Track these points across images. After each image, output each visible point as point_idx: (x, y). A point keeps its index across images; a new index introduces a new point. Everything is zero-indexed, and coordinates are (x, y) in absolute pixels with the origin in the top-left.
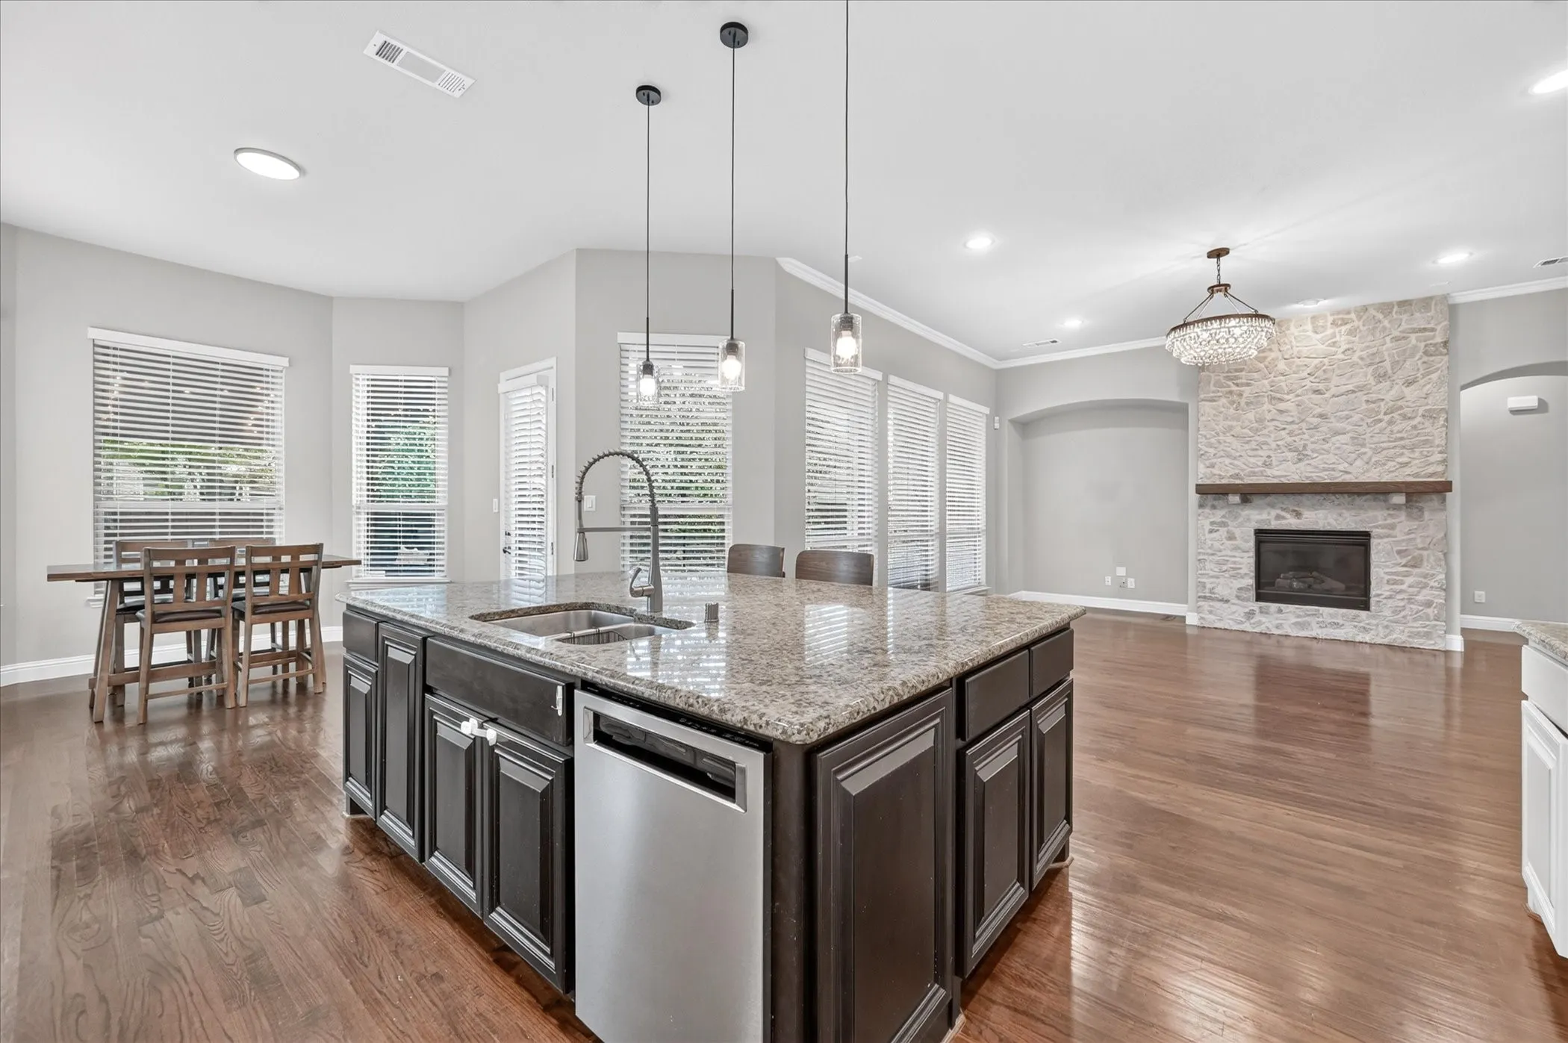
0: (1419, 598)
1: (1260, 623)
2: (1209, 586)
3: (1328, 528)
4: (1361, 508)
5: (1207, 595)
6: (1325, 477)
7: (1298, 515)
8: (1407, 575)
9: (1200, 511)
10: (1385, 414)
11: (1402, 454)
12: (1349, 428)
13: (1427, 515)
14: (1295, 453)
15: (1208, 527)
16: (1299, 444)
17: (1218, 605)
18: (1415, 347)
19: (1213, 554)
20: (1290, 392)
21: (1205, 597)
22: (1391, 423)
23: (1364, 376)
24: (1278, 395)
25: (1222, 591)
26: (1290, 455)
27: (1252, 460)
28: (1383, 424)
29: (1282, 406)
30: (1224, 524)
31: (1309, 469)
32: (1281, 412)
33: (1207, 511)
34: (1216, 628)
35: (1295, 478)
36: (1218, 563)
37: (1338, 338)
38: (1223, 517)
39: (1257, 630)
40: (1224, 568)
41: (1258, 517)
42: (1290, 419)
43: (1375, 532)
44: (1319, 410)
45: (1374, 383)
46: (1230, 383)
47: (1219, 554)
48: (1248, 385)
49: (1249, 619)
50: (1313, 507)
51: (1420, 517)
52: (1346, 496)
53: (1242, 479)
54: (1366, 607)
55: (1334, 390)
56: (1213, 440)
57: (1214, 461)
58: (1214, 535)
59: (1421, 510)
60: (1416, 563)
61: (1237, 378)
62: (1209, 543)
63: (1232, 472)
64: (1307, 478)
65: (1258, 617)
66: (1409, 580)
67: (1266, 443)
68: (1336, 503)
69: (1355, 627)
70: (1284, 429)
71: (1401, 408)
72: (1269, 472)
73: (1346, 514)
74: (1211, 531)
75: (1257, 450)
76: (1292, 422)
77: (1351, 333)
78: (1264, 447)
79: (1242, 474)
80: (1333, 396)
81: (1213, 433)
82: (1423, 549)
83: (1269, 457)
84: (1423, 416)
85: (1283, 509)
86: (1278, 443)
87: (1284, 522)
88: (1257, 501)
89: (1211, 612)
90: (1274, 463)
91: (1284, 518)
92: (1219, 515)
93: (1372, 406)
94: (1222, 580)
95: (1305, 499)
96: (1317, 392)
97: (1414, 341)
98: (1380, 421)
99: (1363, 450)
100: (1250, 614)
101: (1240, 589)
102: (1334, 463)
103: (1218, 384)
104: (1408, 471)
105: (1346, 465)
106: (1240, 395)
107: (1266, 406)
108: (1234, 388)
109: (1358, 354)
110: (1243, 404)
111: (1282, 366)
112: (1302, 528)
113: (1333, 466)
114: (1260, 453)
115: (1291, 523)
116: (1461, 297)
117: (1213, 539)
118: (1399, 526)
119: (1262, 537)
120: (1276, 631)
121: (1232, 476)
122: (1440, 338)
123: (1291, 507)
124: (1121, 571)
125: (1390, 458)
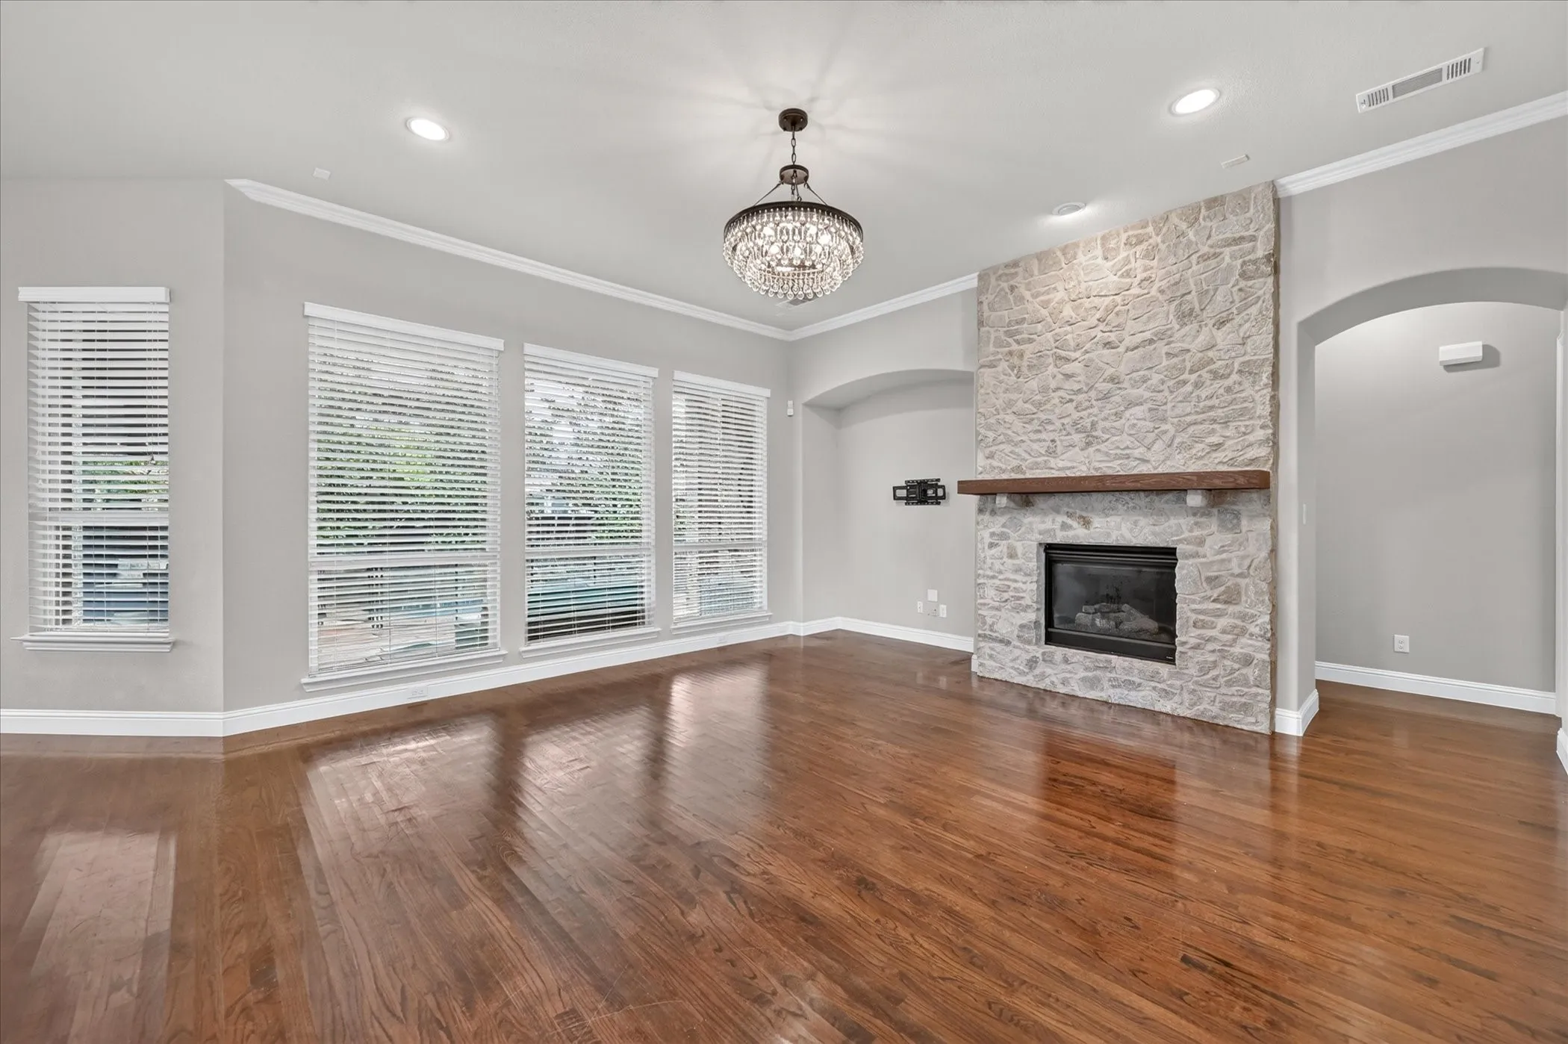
0: (1237, 650)
1: (1043, 676)
2: (989, 621)
3: (1122, 543)
4: (1161, 513)
5: (988, 632)
6: (1115, 468)
7: (1086, 523)
8: (1220, 614)
9: (981, 517)
10: (1192, 372)
11: (1213, 432)
12: (1147, 394)
13: (1244, 522)
14: (1084, 435)
15: (988, 540)
16: (1087, 422)
17: (998, 646)
18: (1230, 268)
19: (993, 577)
20: (1078, 347)
21: (985, 636)
22: (1198, 385)
23: (1165, 317)
24: (1063, 353)
25: (1004, 629)
26: (1077, 438)
27: (1035, 446)
28: (1189, 388)
29: (1068, 368)
30: (1003, 536)
31: (1099, 457)
32: (1067, 377)
33: (986, 517)
34: (996, 680)
35: (1082, 471)
36: (997, 589)
37: (1133, 265)
38: (1004, 526)
39: (1041, 686)
40: (1006, 596)
41: (1043, 527)
42: (1076, 387)
43: (1181, 549)
44: (1110, 371)
45: (1177, 327)
46: (1010, 340)
47: (1001, 577)
48: (1030, 341)
49: (1031, 668)
50: (1105, 512)
51: (1236, 528)
52: (1142, 494)
53: (1024, 473)
54: (1167, 656)
55: (1129, 341)
56: (992, 421)
57: (993, 449)
58: (994, 551)
59: (1237, 515)
60: (1231, 597)
61: (1018, 332)
62: (989, 561)
63: (1015, 463)
64: (1096, 469)
65: (1043, 667)
66: (1222, 622)
67: (1050, 422)
68: (1131, 505)
69: (1154, 688)
70: (1071, 401)
71: (1211, 361)
72: (1053, 463)
73: (1143, 521)
74: (991, 545)
75: (1039, 431)
76: (1079, 391)
77: (1149, 255)
78: (1050, 427)
79: (1023, 465)
80: (1127, 350)
81: (993, 410)
82: (1241, 575)
83: (1053, 441)
84: (1240, 372)
85: (1069, 515)
86: (1063, 421)
87: (1071, 533)
88: (1041, 502)
89: (991, 656)
90: (1059, 449)
91: (1070, 527)
92: (997, 524)
93: (1175, 360)
94: (1003, 613)
95: (1097, 501)
96: (1107, 345)
97: (1227, 259)
98: (1185, 382)
99: (1164, 427)
100: (1032, 663)
101: (1022, 626)
102: (1127, 448)
103: (999, 343)
104: (1220, 456)
105: (1142, 450)
106: (1021, 356)
107: (1051, 369)
108: (1015, 347)
109: (1157, 285)
110: (1025, 369)
111: (1068, 312)
112: (1092, 542)
113: (1128, 451)
114: (1043, 436)
115: (1078, 535)
116: (1295, 184)
117: (993, 557)
118: (1209, 541)
119: (1054, 554)
120: (1062, 690)
121: (1013, 470)
122: (1262, 250)
123: (1079, 513)
124: (933, 595)
125: (1197, 439)
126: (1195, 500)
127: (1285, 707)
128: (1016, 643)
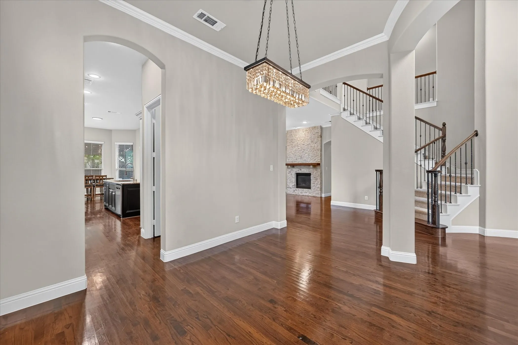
0: (317, 186)
1: (295, 193)
2: (288, 185)
3: (305, 173)
4: (309, 168)
6: (304, 162)
7: (301, 170)
8: (315, 182)
12: (308, 152)
13: (318, 170)
16: (301, 155)
17: (290, 189)
19: (289, 178)
20: (300, 144)
22: (313, 151)
23: (310, 141)
24: (298, 145)
26: (300, 157)
27: (295, 159)
29: (299, 147)
30: (290, 172)
31: (302, 160)
32: (298, 148)
33: (287, 170)
37: (306, 134)
39: (295, 194)
40: (291, 181)
42: (300, 150)
43: (312, 173)
44: (304, 148)
48: (294, 143)
50: (303, 168)
51: (317, 171)
52: (307, 166)
54: (310, 189)
55: (306, 144)
56: (289, 154)
57: (289, 159)
59: (317, 169)
60: (317, 180)
61: (293, 141)
64: (302, 162)
65: (295, 191)
66: (316, 183)
67: (296, 155)
69: (309, 193)
71: (315, 148)
73: (307, 170)
74: (289, 173)
76: (300, 151)
77: (308, 133)
79: (293, 161)
82: (317, 177)
84: (318, 150)
85: (299, 169)
86: (298, 155)
88: (295, 167)
89: (289, 191)
90: (298, 159)
92: (289, 170)
93: (311, 148)
94: (291, 184)
95: (302, 167)
96: (303, 145)
97: (316, 135)
99: (309, 157)
100: (294, 191)
101: (293, 185)
103: (290, 143)
104: (315, 161)
105: (307, 160)
106: (293, 145)
107: (297, 147)
108: (292, 143)
109: (309, 137)
110: (293, 147)
111: (299, 139)
114: (295, 157)
115: (300, 172)
116: (324, 126)
117: (289, 175)
118: (314, 172)
119: (298, 175)
120: (298, 194)
122: (320, 134)
123: (300, 168)
125: (313, 158)
126: (311, 167)
127: (323, 193)
128: (292, 188)
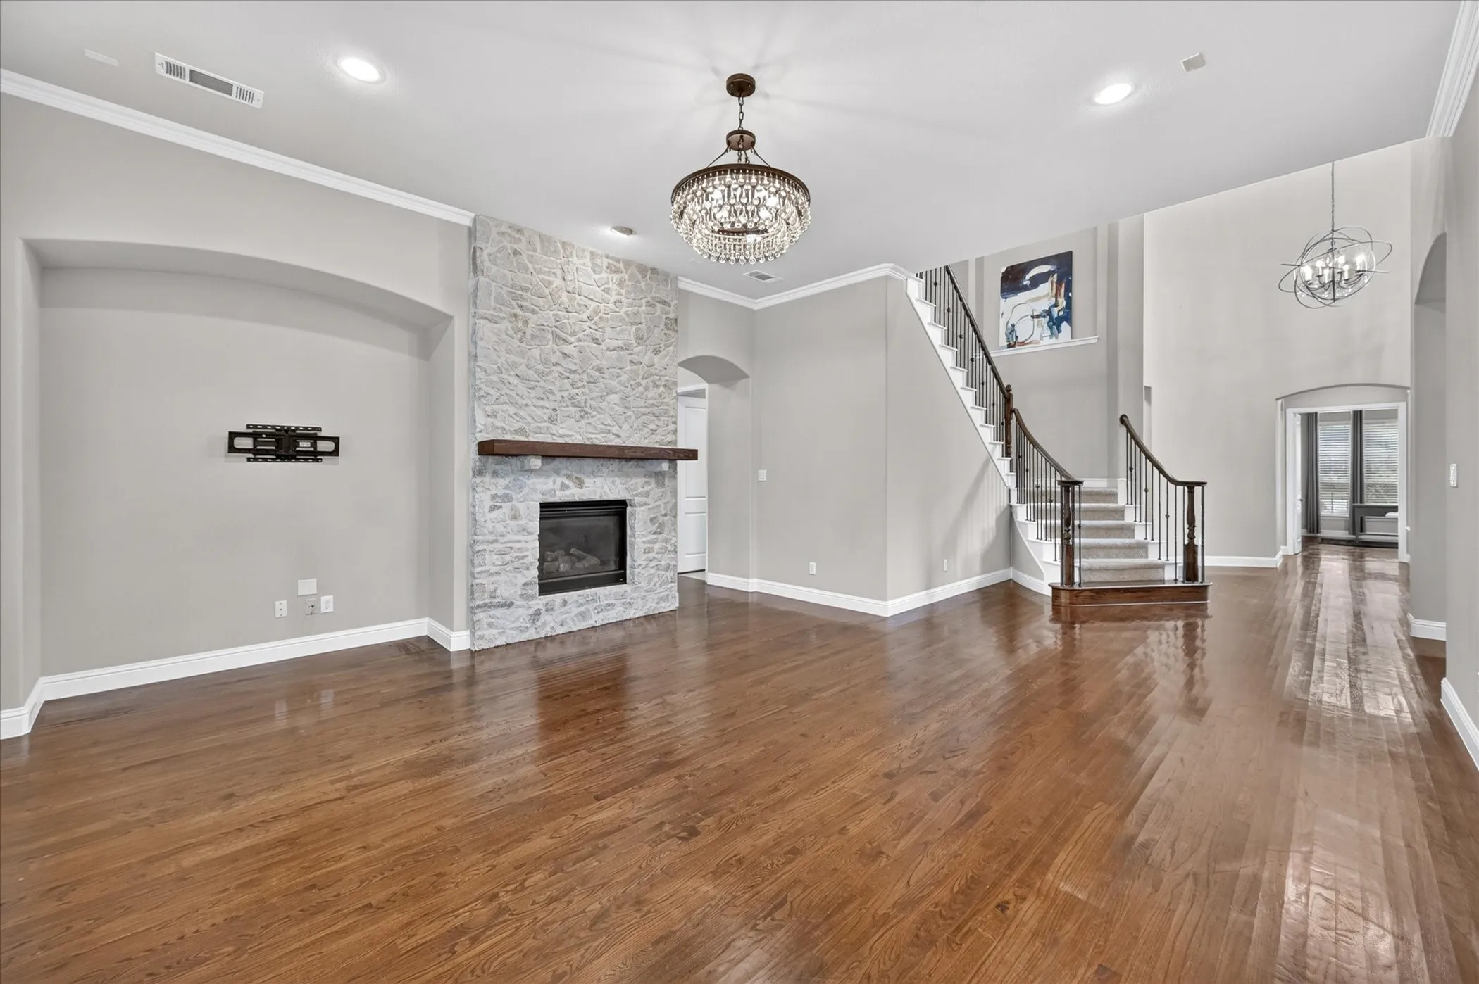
0: (662, 562)
1: (545, 625)
2: (486, 589)
3: (605, 498)
4: (627, 475)
5: (487, 601)
6: (600, 439)
7: (580, 483)
8: (655, 541)
9: (478, 480)
10: (643, 379)
11: (652, 422)
12: (619, 387)
13: (666, 481)
14: (579, 409)
15: (488, 503)
16: (581, 399)
17: (498, 612)
18: (660, 317)
19: (494, 542)
20: (573, 334)
21: (486, 605)
22: (646, 388)
23: (629, 335)
24: (563, 335)
25: (505, 592)
26: (573, 410)
27: (539, 412)
28: (641, 389)
29: (568, 349)
30: (507, 498)
31: (590, 429)
32: (565, 355)
33: (487, 479)
34: (498, 647)
35: (578, 439)
36: (502, 553)
37: (610, 286)
38: (507, 487)
39: (543, 634)
40: (507, 558)
41: (545, 487)
42: (573, 368)
43: (631, 500)
44: (596, 363)
45: (635, 345)
46: (513, 303)
47: (502, 540)
48: (533, 312)
49: (534, 623)
50: (593, 474)
51: (662, 485)
52: (617, 460)
53: (527, 436)
54: (620, 579)
55: (607, 343)
56: (494, 378)
57: (496, 407)
58: (495, 514)
59: (664, 476)
60: (660, 529)
61: (521, 297)
62: (490, 525)
63: (518, 426)
64: (589, 439)
65: (546, 617)
66: (657, 546)
67: (553, 393)
68: (610, 469)
69: (623, 604)
70: (568, 378)
71: (652, 375)
72: (554, 429)
73: (618, 481)
74: (493, 508)
75: (543, 399)
76: (574, 372)
77: (621, 284)
78: (551, 397)
79: (527, 428)
80: (608, 349)
81: (495, 367)
82: (664, 514)
83: (555, 410)
84: (665, 386)
85: (568, 477)
86: (563, 393)
87: (567, 492)
88: (545, 466)
89: (490, 625)
90: (559, 418)
91: (568, 487)
92: (501, 486)
93: (635, 367)
94: (507, 576)
95: (588, 464)
96: (595, 340)
97: (659, 312)
98: (639, 384)
99: (629, 413)
100: (535, 616)
101: (522, 585)
102: (609, 425)
103: (500, 300)
105: (617, 428)
106: (526, 323)
107: (552, 345)
108: (518, 311)
109: (624, 309)
110: (528, 336)
111: (563, 299)
112: (585, 499)
113: (609, 428)
114: (545, 403)
115: (574, 493)
117: (496, 520)
118: (652, 493)
120: (561, 631)
121: (516, 432)
122: (673, 315)
123: (575, 475)
124: (307, 587)
125: (645, 425)
128: (519, 602)
